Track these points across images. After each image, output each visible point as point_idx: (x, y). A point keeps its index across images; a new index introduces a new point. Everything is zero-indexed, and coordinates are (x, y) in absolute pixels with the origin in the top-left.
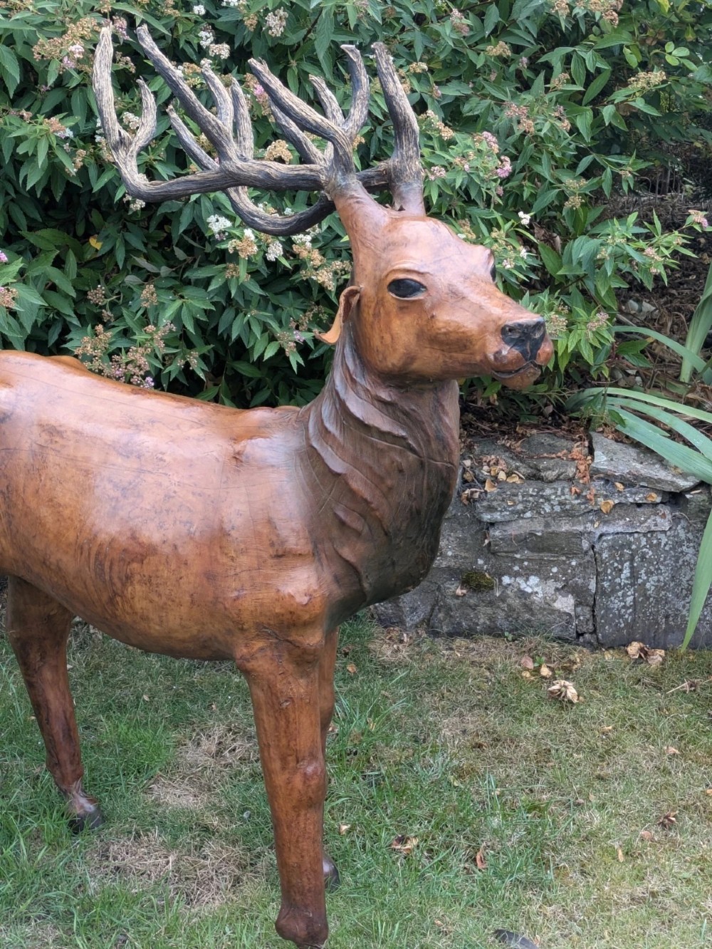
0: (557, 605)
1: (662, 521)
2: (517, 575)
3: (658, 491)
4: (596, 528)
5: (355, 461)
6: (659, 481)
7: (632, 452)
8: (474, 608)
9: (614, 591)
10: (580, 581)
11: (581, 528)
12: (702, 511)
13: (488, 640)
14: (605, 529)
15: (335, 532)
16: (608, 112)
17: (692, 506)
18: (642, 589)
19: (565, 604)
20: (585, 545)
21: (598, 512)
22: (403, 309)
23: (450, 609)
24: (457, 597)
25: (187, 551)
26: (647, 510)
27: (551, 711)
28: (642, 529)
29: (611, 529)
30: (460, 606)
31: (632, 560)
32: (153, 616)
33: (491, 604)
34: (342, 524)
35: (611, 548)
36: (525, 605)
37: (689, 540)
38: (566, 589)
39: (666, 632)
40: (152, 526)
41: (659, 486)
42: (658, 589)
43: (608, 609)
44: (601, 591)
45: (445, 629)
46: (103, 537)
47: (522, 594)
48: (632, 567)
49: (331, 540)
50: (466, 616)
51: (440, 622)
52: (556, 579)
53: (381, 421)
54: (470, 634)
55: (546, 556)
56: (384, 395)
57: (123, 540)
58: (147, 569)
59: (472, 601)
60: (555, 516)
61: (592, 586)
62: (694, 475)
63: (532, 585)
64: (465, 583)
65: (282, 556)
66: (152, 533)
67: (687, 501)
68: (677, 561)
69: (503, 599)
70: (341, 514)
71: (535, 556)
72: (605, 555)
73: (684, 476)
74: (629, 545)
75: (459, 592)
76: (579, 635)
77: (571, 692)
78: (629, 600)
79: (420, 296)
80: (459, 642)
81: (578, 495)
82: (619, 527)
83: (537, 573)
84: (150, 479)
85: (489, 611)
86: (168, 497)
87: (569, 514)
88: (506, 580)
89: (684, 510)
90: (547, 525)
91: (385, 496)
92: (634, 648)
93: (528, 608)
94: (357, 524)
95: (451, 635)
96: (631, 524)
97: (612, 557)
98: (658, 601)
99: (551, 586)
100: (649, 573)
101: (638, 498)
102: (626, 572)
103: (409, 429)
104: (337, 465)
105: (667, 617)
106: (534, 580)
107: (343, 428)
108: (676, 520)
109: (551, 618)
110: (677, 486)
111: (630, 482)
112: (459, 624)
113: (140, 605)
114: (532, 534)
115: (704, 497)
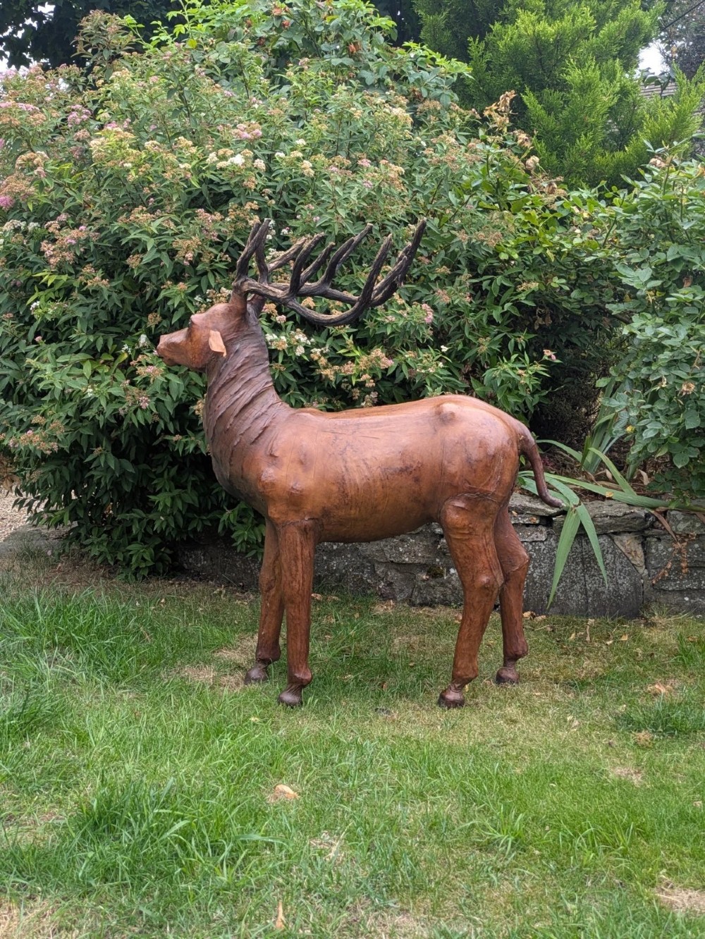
1: (541, 535)
3: (537, 516)
6: (537, 509)
7: (527, 498)
8: (433, 587)
13: (441, 606)
16: (507, 306)
17: (555, 525)
18: (531, 577)
23: (421, 588)
24: (424, 581)
26: (531, 528)
28: (529, 540)
30: (426, 586)
33: (442, 584)
41: (536, 513)
42: (542, 578)
45: (418, 601)
50: (429, 593)
51: (416, 597)
54: (431, 604)
59: (432, 583)
64: (428, 573)
67: (554, 522)
68: (551, 561)
69: (448, 580)
75: (424, 577)
80: (427, 608)
85: (442, 589)
88: (451, 570)
89: (553, 528)
92: (527, 614)
95: (422, 605)
96: (523, 536)
98: (542, 585)
100: (535, 567)
101: (526, 521)
105: (547, 595)
108: (549, 534)
110: (546, 512)
111: (521, 512)
112: (426, 598)
115: (563, 519)
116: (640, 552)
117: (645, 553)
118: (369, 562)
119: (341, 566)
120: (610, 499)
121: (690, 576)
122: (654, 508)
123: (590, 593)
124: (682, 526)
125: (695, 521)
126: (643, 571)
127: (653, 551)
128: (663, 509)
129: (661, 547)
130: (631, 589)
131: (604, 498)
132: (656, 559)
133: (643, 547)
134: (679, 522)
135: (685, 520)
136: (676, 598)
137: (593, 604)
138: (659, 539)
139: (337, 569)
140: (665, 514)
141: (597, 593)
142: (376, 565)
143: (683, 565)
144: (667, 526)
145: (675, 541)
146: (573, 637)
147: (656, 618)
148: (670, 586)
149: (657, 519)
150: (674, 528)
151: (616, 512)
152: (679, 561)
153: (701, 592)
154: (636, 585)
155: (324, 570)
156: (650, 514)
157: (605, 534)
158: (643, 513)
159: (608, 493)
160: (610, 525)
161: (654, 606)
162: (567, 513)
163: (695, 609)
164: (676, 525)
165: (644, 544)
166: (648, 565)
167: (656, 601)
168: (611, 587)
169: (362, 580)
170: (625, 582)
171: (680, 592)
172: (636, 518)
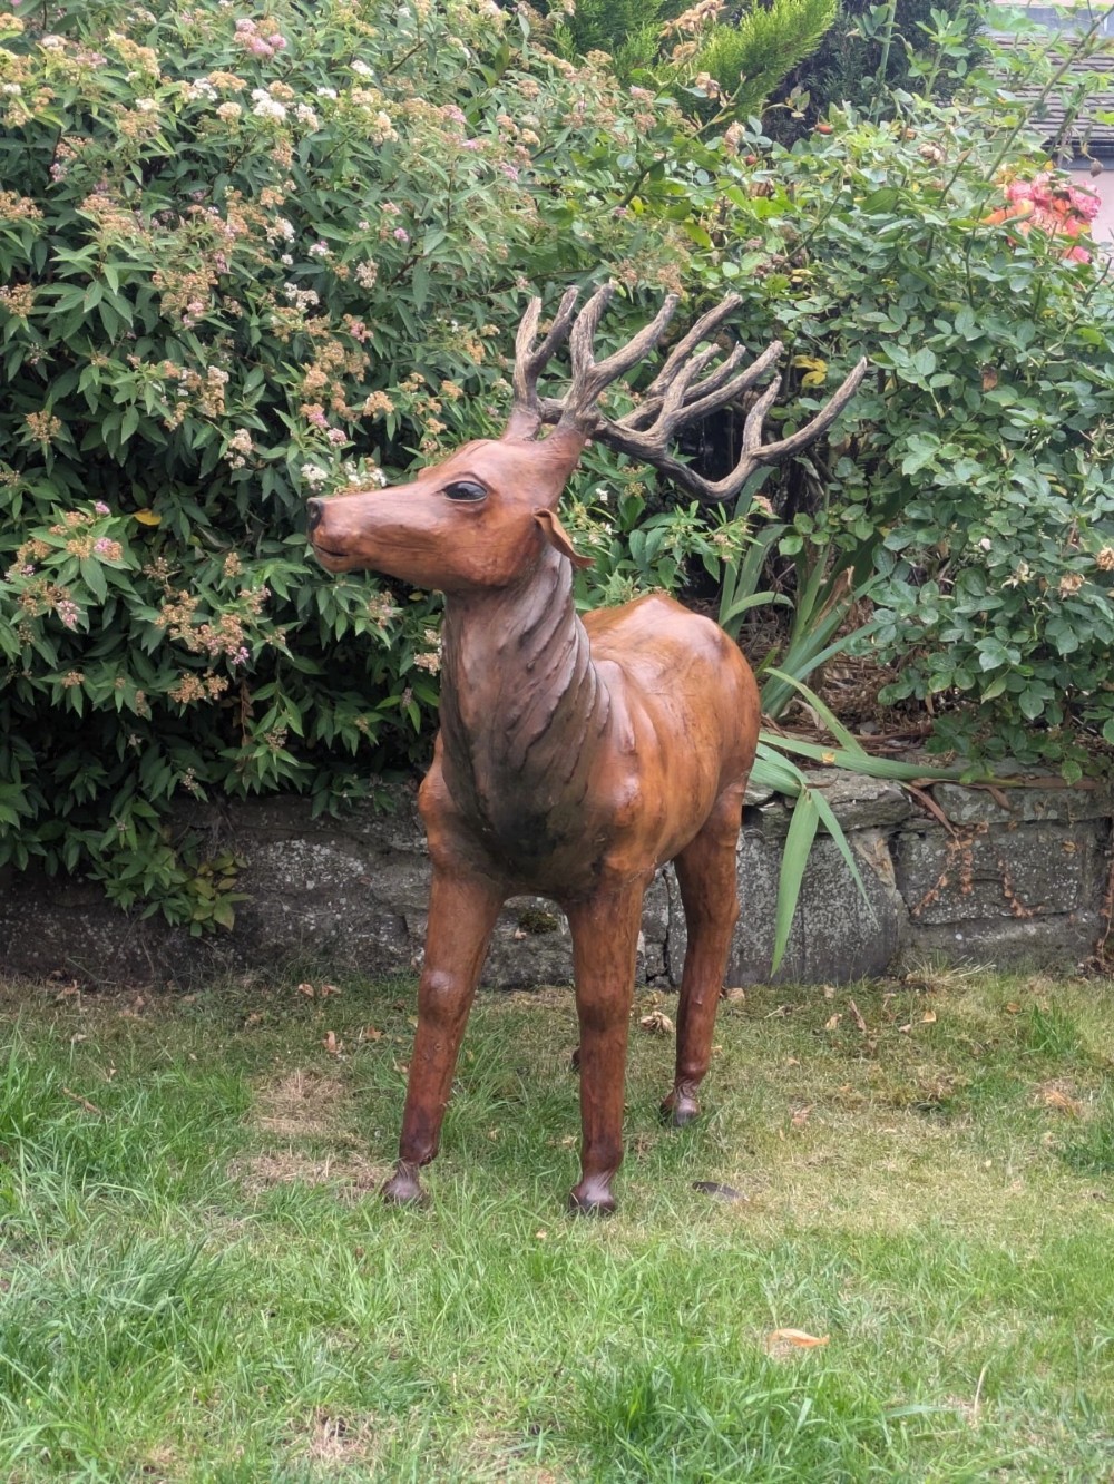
8: (534, 952)
10: (651, 914)
12: (777, 825)
13: (550, 989)
17: (767, 821)
23: (507, 957)
24: (516, 941)
30: (519, 951)
33: (556, 945)
37: (762, 862)
39: (740, 970)
44: (676, 922)
45: (501, 981)
50: (524, 964)
51: (494, 974)
54: (528, 985)
59: (532, 945)
61: (665, 918)
62: (768, 786)
64: (525, 924)
67: (762, 814)
68: (750, 887)
73: (758, 787)
75: (517, 935)
76: (649, 979)
77: (667, 1022)
80: (517, 994)
85: (552, 954)
89: (759, 825)
95: (509, 988)
105: (741, 952)
108: (750, 838)
110: (752, 798)
112: (518, 974)
115: (779, 810)
116: (889, 864)
117: (896, 861)
118: (392, 911)
119: (328, 924)
120: (831, 766)
121: (968, 899)
122: (908, 780)
123: (809, 940)
124: (968, 812)
125: (988, 802)
126: (894, 894)
127: (914, 857)
128: (926, 781)
129: (926, 848)
130: (878, 927)
131: (817, 765)
132: (918, 870)
133: (892, 852)
134: (965, 804)
135: (973, 801)
136: (941, 938)
137: (813, 960)
138: (922, 836)
139: (319, 928)
140: (927, 789)
141: (821, 938)
142: (409, 916)
143: (966, 879)
144: (937, 810)
145: (951, 838)
146: (832, 1024)
147: (927, 974)
148: (937, 918)
149: (916, 800)
150: (954, 816)
151: (862, 792)
152: (954, 874)
153: (980, 922)
154: (886, 922)
155: (286, 934)
156: (905, 791)
157: (846, 832)
158: (896, 789)
159: (825, 755)
160: (856, 817)
161: (910, 954)
162: (795, 799)
163: (976, 954)
164: (959, 809)
165: (894, 845)
166: (901, 880)
167: (913, 945)
168: (847, 925)
169: (376, 949)
170: (871, 915)
171: (951, 926)
172: (898, 801)
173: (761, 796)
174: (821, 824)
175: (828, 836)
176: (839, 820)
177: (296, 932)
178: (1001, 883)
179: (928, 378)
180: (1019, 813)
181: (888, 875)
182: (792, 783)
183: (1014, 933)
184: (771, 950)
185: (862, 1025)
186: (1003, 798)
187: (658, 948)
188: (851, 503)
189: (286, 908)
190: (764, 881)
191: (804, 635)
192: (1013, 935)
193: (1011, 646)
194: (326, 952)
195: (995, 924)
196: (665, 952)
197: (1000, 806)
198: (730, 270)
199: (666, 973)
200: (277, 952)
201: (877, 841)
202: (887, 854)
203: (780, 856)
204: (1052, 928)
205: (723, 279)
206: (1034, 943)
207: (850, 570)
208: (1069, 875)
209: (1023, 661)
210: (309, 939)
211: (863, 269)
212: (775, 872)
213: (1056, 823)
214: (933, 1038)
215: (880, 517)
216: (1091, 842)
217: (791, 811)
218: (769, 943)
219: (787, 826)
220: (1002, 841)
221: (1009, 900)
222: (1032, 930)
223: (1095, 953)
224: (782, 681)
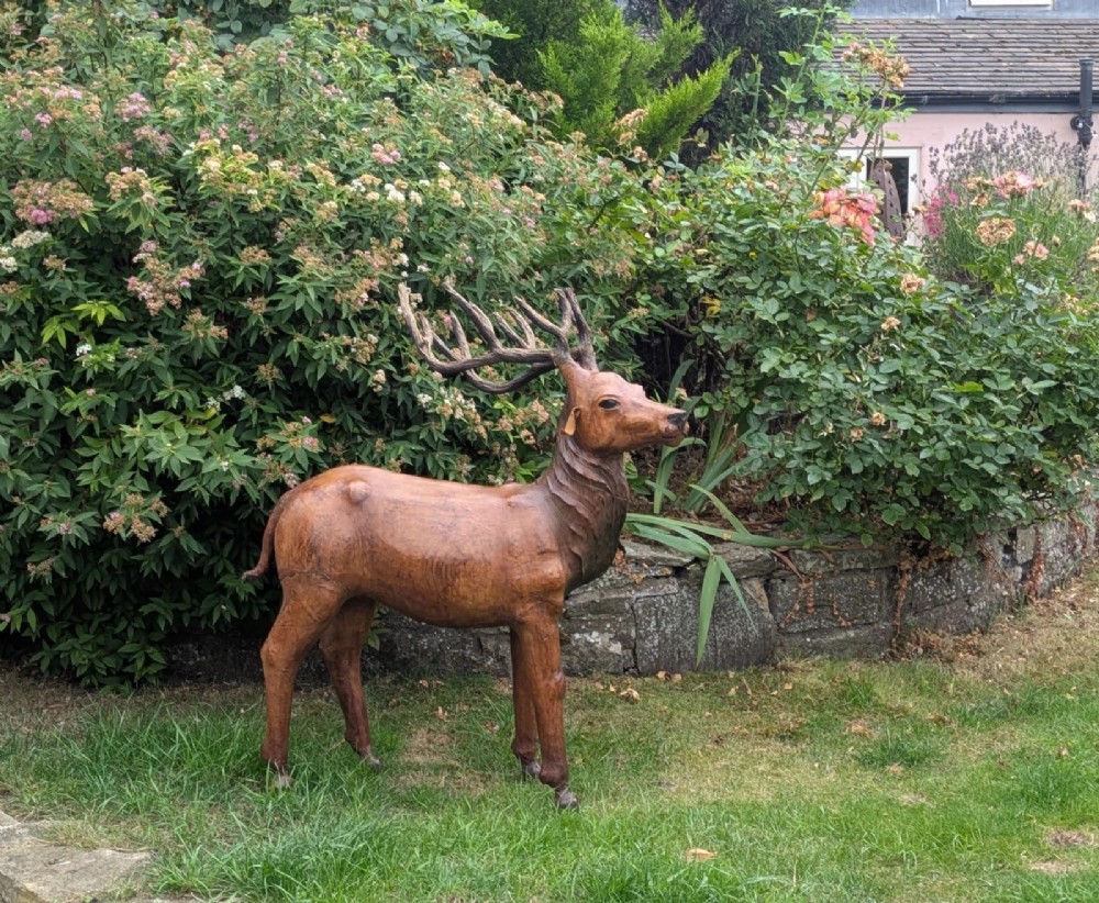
0: (612, 649)
1: (672, 587)
2: (584, 631)
3: (669, 567)
4: (634, 595)
5: (580, 499)
6: (670, 560)
7: (647, 547)
9: (647, 636)
10: (625, 632)
11: (623, 596)
12: (697, 577)
14: (638, 595)
15: (570, 539)
17: (691, 575)
18: (663, 635)
19: (616, 648)
20: (627, 606)
21: (634, 584)
22: (608, 415)
25: (490, 556)
26: (663, 580)
27: (628, 705)
28: (661, 593)
29: (643, 594)
31: (656, 615)
32: (470, 596)
33: (568, 653)
34: (574, 533)
35: (644, 607)
36: (591, 651)
37: (689, 599)
38: (617, 638)
39: (679, 663)
40: (469, 544)
41: (668, 563)
42: (673, 633)
43: (644, 649)
44: (639, 636)
46: (439, 554)
47: (588, 644)
48: (657, 620)
49: (567, 544)
52: (610, 632)
53: (593, 476)
55: (603, 616)
56: (594, 461)
57: (453, 554)
58: (468, 568)
60: (607, 589)
61: (633, 634)
62: (691, 554)
63: (594, 637)
65: (543, 553)
66: (469, 549)
67: (688, 571)
68: (683, 614)
69: (577, 648)
70: (573, 528)
71: (595, 617)
72: (640, 612)
73: (684, 555)
74: (654, 603)
76: (625, 670)
77: (635, 694)
78: (656, 642)
79: (617, 407)
81: (620, 574)
82: (647, 593)
83: (597, 629)
84: (463, 520)
85: (568, 658)
86: (475, 529)
87: (615, 587)
88: (577, 636)
89: (687, 577)
90: (602, 595)
91: (595, 516)
92: (661, 675)
93: (593, 653)
94: (580, 532)
96: (654, 591)
97: (644, 612)
98: (673, 642)
99: (607, 636)
100: (667, 623)
101: (658, 573)
102: (653, 623)
103: (605, 479)
104: (571, 501)
105: (679, 652)
106: (595, 634)
107: (572, 482)
108: (681, 586)
109: (607, 659)
110: (681, 563)
111: (652, 563)
113: (463, 590)
114: (593, 602)
115: (698, 568)
116: (765, 598)
117: (769, 596)
118: (472, 636)
119: (435, 645)
120: (729, 541)
121: (813, 617)
122: (774, 548)
123: (719, 644)
124: (809, 565)
125: (821, 559)
126: (768, 616)
127: (779, 593)
128: (784, 548)
129: (786, 588)
130: (759, 636)
131: (721, 541)
132: (781, 601)
133: (766, 591)
134: (807, 561)
135: (812, 559)
136: (798, 640)
137: (722, 656)
138: (784, 581)
139: (429, 648)
140: (786, 553)
141: (727, 643)
143: (810, 605)
144: (791, 565)
145: (800, 581)
146: (733, 692)
147: (789, 662)
148: (795, 629)
149: (779, 559)
150: (801, 568)
151: (747, 556)
152: (803, 602)
153: (821, 631)
154: (764, 631)
155: (410, 651)
156: (772, 555)
157: (738, 580)
158: (767, 553)
159: (725, 534)
160: (743, 571)
161: (779, 650)
162: (706, 561)
163: (818, 649)
164: (804, 565)
165: (767, 586)
166: (772, 608)
167: (781, 645)
168: (741, 635)
169: (463, 658)
170: (754, 629)
171: (804, 633)
172: (768, 560)
173: (687, 560)
174: (722, 576)
175: (727, 582)
176: (734, 574)
177: (416, 651)
178: (832, 607)
179: (774, 316)
180: (841, 565)
181: (765, 605)
182: (705, 552)
183: (842, 636)
184: (696, 651)
185: (749, 692)
186: (830, 556)
187: (630, 652)
188: (735, 385)
189: (410, 636)
190: (692, 611)
191: (712, 464)
192: (840, 637)
193: (826, 469)
194: (434, 661)
195: (830, 631)
196: (634, 654)
197: (828, 561)
198: (659, 252)
199: (636, 667)
200: (405, 662)
201: (756, 584)
202: (763, 592)
203: (699, 595)
204: (864, 632)
205: (655, 257)
206: (853, 641)
207: (736, 426)
208: (873, 600)
209: (834, 477)
210: (424, 653)
211: (737, 252)
212: (697, 604)
213: (862, 570)
214: (791, 699)
215: (751, 394)
216: (885, 581)
217: (704, 569)
218: (695, 646)
219: (702, 577)
220: (831, 582)
221: (837, 617)
222: (852, 634)
223: (891, 647)
224: (699, 492)
